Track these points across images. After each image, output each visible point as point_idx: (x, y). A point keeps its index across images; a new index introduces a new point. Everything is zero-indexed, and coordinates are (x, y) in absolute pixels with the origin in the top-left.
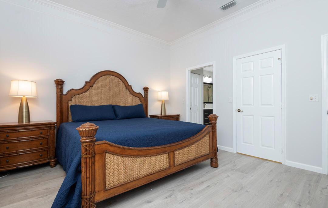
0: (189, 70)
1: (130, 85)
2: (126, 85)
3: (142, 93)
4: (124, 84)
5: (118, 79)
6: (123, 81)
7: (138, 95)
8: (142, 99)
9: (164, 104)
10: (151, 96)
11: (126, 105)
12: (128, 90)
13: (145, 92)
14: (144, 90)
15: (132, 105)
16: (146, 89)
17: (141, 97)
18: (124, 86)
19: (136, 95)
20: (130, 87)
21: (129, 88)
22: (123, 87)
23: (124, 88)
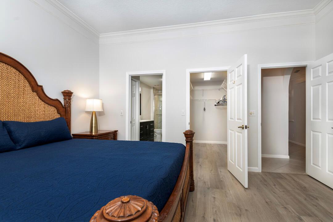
0: (130, 75)
1: (39, 84)
2: (33, 83)
3: (61, 99)
4: (28, 81)
5: (14, 70)
6: (26, 76)
7: (54, 103)
8: (62, 110)
9: (95, 116)
10: (75, 105)
11: (32, 120)
12: (35, 93)
13: (65, 99)
14: (64, 96)
15: (42, 120)
16: (68, 95)
17: (61, 106)
18: (27, 84)
19: (51, 102)
20: (40, 88)
21: (37, 89)
22: (25, 86)
23: (28, 88)
